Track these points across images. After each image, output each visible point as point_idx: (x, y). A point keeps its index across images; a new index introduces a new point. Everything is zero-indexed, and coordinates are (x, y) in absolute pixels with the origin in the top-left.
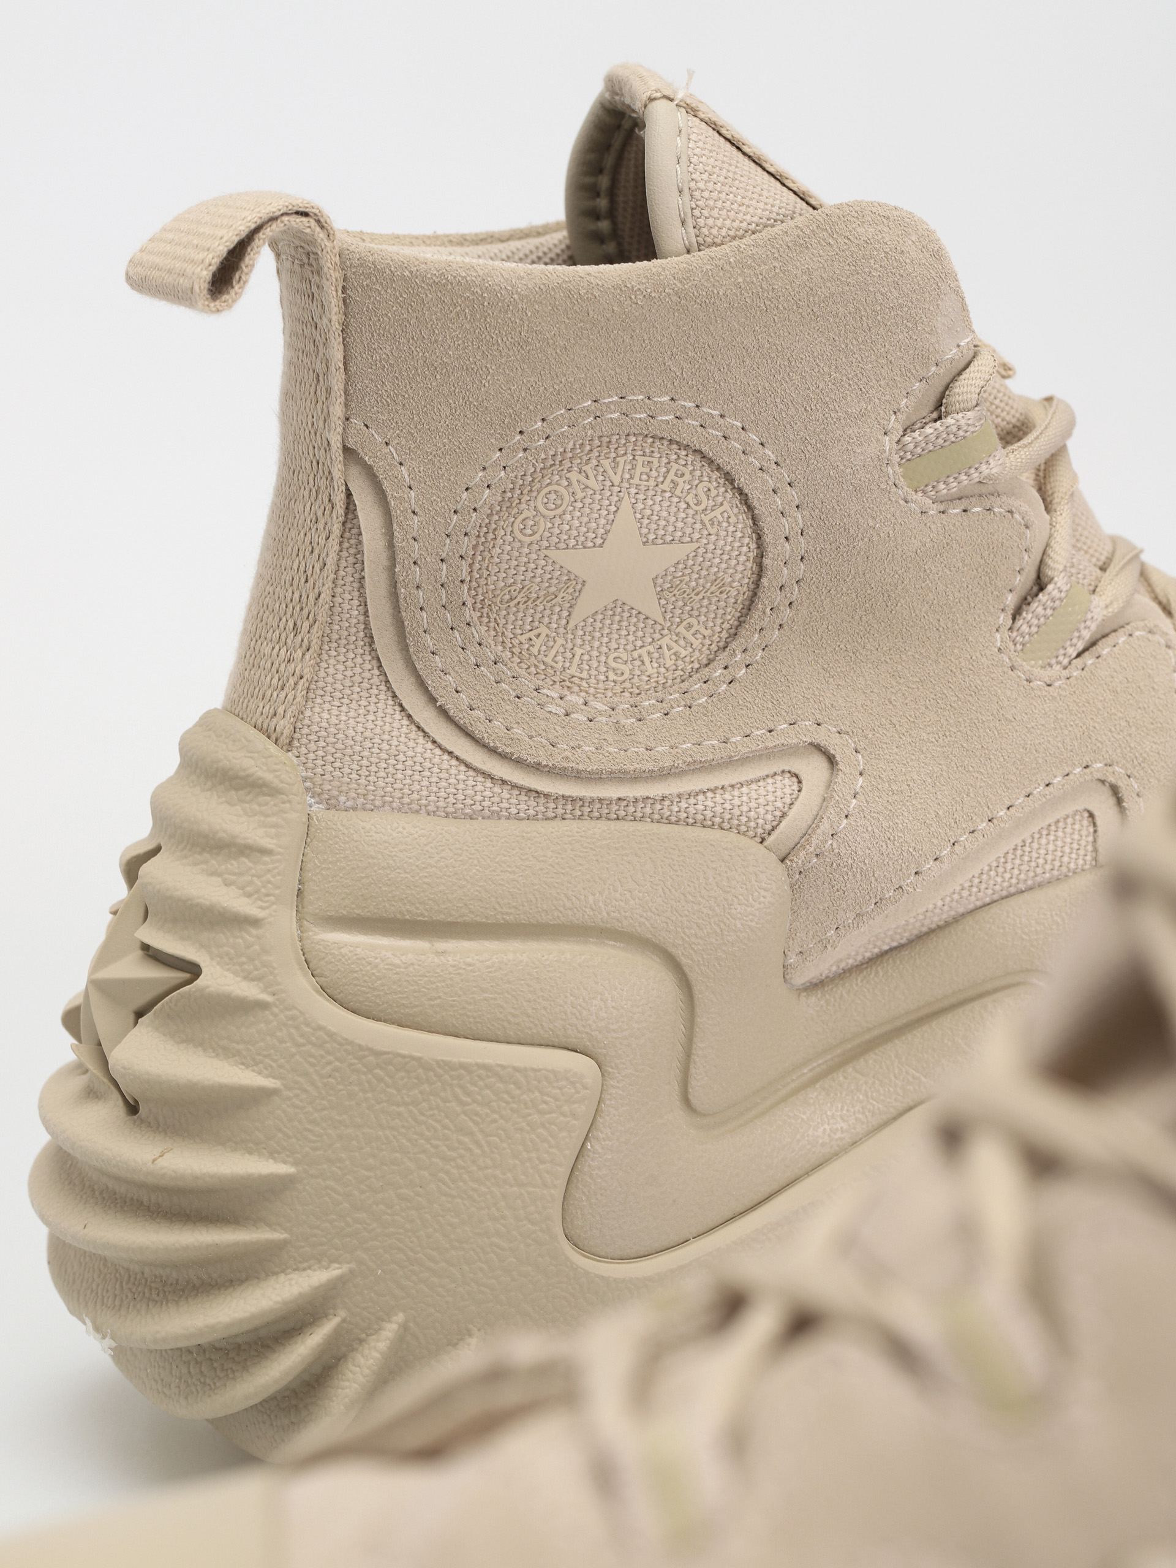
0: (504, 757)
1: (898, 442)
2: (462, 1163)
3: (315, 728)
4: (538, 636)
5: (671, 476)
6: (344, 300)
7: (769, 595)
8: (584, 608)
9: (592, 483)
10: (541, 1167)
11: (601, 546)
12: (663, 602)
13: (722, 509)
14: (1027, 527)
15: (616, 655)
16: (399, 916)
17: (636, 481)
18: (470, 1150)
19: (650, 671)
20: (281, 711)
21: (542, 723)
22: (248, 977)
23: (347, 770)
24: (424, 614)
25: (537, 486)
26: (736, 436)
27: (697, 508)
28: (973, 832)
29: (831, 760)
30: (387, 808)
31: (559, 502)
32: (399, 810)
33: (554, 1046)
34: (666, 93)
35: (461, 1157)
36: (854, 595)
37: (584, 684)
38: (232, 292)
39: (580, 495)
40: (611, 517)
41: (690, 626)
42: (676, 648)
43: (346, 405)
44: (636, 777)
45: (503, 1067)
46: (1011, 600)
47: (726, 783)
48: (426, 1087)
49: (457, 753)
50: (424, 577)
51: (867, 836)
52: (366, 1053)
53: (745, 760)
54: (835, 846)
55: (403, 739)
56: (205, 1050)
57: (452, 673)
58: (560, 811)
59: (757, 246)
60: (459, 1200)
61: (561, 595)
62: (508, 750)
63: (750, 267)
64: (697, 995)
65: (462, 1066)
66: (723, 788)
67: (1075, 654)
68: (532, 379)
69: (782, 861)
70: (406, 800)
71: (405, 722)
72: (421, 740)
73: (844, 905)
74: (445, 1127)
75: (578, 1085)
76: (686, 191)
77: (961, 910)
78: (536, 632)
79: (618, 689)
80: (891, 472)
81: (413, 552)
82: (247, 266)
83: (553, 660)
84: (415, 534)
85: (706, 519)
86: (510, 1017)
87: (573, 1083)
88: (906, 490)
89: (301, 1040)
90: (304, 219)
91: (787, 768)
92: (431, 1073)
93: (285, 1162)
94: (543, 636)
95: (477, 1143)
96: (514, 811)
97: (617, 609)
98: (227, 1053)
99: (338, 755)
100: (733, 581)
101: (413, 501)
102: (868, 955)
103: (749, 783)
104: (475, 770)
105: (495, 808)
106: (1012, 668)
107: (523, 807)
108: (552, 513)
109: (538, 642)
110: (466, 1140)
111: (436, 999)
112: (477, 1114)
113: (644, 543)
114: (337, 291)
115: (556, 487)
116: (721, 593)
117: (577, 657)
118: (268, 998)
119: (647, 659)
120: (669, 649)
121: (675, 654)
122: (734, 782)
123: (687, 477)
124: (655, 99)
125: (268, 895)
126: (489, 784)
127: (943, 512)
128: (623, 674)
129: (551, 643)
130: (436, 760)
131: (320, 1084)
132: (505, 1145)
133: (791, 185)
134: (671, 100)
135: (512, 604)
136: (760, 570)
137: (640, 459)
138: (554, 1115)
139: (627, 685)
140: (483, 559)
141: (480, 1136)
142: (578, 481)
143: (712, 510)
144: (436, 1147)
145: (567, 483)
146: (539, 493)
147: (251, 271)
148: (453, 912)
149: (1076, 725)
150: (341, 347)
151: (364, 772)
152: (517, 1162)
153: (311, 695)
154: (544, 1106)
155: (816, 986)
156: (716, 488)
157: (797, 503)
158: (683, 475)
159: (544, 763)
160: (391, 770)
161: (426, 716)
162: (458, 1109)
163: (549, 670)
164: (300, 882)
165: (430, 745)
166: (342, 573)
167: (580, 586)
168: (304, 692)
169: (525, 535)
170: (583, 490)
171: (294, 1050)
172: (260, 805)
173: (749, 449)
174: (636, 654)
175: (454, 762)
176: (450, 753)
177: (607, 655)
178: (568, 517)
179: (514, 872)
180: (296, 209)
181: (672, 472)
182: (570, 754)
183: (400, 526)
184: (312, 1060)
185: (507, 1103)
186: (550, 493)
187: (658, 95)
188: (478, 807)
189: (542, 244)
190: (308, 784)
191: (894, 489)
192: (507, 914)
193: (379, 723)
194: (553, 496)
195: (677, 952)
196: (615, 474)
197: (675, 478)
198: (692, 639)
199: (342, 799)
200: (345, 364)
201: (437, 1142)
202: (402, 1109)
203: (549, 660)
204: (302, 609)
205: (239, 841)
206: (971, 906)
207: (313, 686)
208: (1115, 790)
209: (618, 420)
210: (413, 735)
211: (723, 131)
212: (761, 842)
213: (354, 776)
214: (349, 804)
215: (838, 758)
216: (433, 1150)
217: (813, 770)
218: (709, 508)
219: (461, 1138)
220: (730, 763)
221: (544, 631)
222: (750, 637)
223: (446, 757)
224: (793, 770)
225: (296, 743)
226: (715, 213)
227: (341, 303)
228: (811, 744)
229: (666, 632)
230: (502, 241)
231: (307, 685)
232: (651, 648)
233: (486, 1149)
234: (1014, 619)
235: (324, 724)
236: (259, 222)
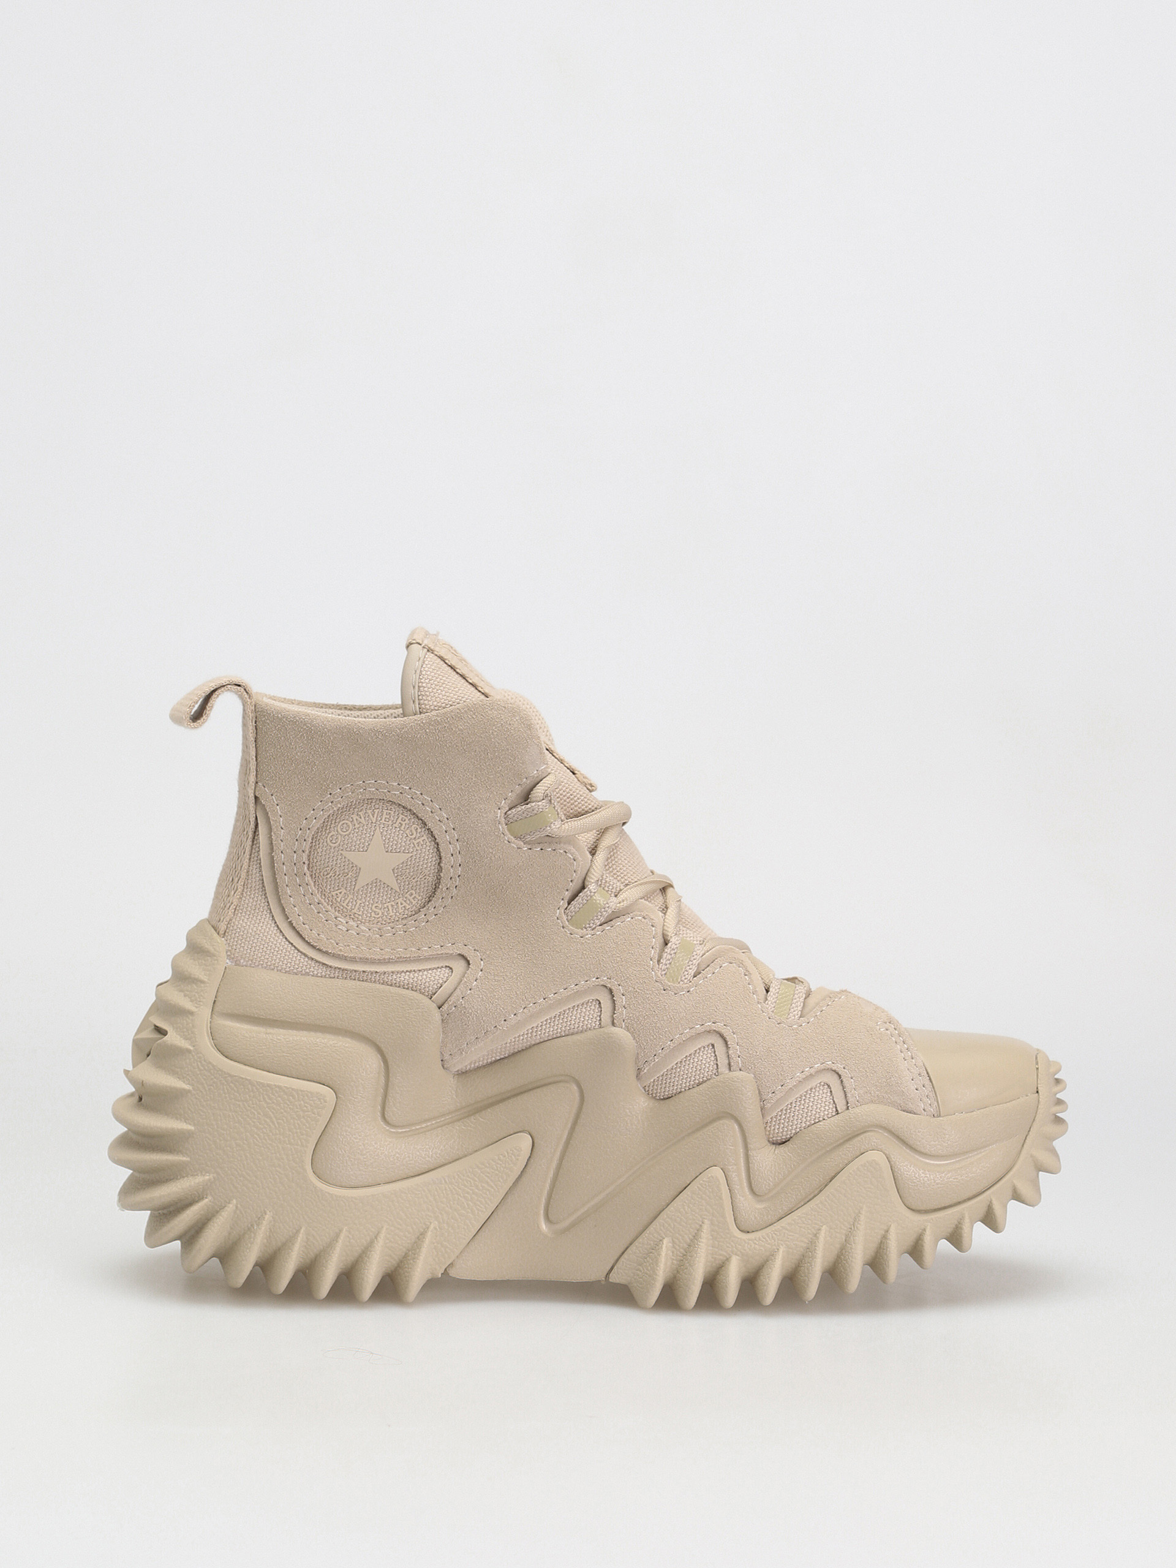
0: (314, 947)
1: (506, 813)
2: (265, 1131)
3: (235, 927)
4: (340, 893)
5: (399, 820)
6: (256, 726)
7: (445, 882)
8: (362, 881)
9: (363, 820)
10: (302, 1137)
11: (366, 851)
12: (399, 881)
13: (423, 838)
14: (575, 860)
15: (376, 905)
16: (252, 1015)
17: (383, 821)
18: (270, 1125)
19: (392, 914)
20: (222, 919)
21: (335, 933)
22: (186, 1039)
23: (246, 948)
24: (286, 877)
25: (338, 820)
26: (427, 804)
27: (411, 837)
28: (535, 1003)
29: (468, 963)
30: (260, 967)
31: (347, 829)
32: (265, 968)
33: (314, 1082)
34: (418, 641)
35: (265, 1128)
36: (485, 885)
37: (360, 917)
38: (202, 719)
39: (357, 826)
40: (371, 837)
41: (412, 894)
42: (405, 904)
43: (256, 776)
44: (373, 962)
45: (287, 1088)
46: (567, 895)
47: (416, 969)
48: (252, 1094)
49: (294, 944)
50: (286, 859)
51: (479, 999)
52: (227, 1076)
53: (427, 959)
54: (463, 1003)
55: (273, 936)
56: (165, 1071)
57: (298, 907)
58: (337, 975)
59: (437, 716)
60: (262, 1148)
61: (350, 874)
62: (315, 944)
63: (432, 725)
64: (390, 1067)
65: (268, 1085)
66: (414, 971)
67: (598, 924)
68: (334, 769)
69: (439, 1008)
70: (269, 964)
71: (276, 928)
72: (281, 937)
73: (469, 1033)
74: (259, 1113)
75: (322, 1100)
76: (417, 687)
77: (533, 1043)
78: (339, 891)
79: (375, 922)
80: (500, 827)
81: (281, 846)
82: (209, 707)
83: (347, 905)
84: (281, 838)
85: (415, 842)
86: (294, 1066)
87: (319, 1099)
88: (509, 836)
89: (202, 1068)
90: (239, 688)
91: (447, 965)
92: (254, 1088)
93: (190, 1124)
94: (343, 893)
95: (273, 1122)
96: (316, 973)
97: (377, 883)
98: (173, 1072)
99: (243, 941)
100: (430, 874)
101: (281, 823)
102: (489, 1060)
103: (427, 970)
104: (301, 952)
105: (308, 971)
106: (563, 927)
107: (320, 971)
108: (345, 833)
109: (340, 896)
110: (268, 1120)
111: (261, 1054)
112: (274, 1109)
113: (387, 852)
114: (252, 722)
115: (347, 822)
116: (425, 879)
117: (358, 905)
118: (192, 1048)
119: (390, 907)
120: (401, 904)
121: (404, 907)
122: (420, 969)
123: (407, 821)
124: (412, 644)
125: (200, 1001)
126: (306, 959)
127: (530, 849)
128: (378, 914)
129: (346, 897)
130: (286, 946)
131: (207, 1089)
132: (286, 1125)
133: (480, 689)
134: (420, 644)
135: (328, 876)
136: (440, 870)
137: (385, 812)
138: (310, 1113)
139: (380, 919)
140: (314, 854)
141: (274, 1119)
142: (357, 819)
143: (418, 838)
144: (254, 1122)
145: (351, 820)
146: (339, 823)
147: (211, 709)
148: (276, 1015)
149: (593, 958)
150: (254, 749)
151: (253, 949)
152: (290, 1133)
153: (236, 912)
154: (305, 1108)
155: (462, 1074)
156: (421, 828)
157: (456, 838)
158: (405, 820)
159: (330, 951)
160: (265, 949)
161: (284, 926)
162: (265, 1105)
163: (345, 910)
164: (216, 997)
165: (284, 940)
166: (253, 856)
167: (358, 871)
168: (233, 911)
169: (332, 843)
170: (358, 824)
171: (198, 1072)
172: (205, 961)
173: (433, 810)
174: (385, 906)
175: (293, 948)
176: (292, 944)
177: (372, 904)
178: (351, 835)
179: (307, 1000)
180: (234, 682)
181: (400, 818)
182: (343, 949)
183: (275, 834)
184: (205, 1077)
185: (288, 1105)
186: (344, 824)
187: (414, 641)
188: (300, 969)
189: (395, 713)
190: (229, 953)
191: (502, 835)
192: (300, 1018)
193: (264, 927)
194: (345, 825)
195: (382, 1046)
196: (373, 817)
197: (402, 822)
198: (413, 901)
199: (242, 961)
200: (256, 757)
201: (255, 1120)
202: (241, 1103)
203: (345, 905)
204: (236, 871)
205: (193, 976)
206: (538, 1041)
207: (238, 908)
208: (611, 991)
209: (373, 791)
210: (278, 935)
211: (447, 661)
212: (431, 999)
213: (249, 951)
214: (244, 963)
215: (471, 962)
216: (253, 1124)
217: (459, 966)
218: (417, 837)
219: (266, 1119)
220: (418, 960)
221: (344, 891)
222: (437, 901)
223: (290, 945)
224: (451, 966)
225: (227, 934)
226: (429, 698)
227: (254, 728)
228: (460, 955)
229: (401, 896)
230: (375, 710)
231: (234, 907)
232: (393, 903)
233: (277, 1125)
234: (569, 904)
235: (239, 926)
236: (215, 687)
